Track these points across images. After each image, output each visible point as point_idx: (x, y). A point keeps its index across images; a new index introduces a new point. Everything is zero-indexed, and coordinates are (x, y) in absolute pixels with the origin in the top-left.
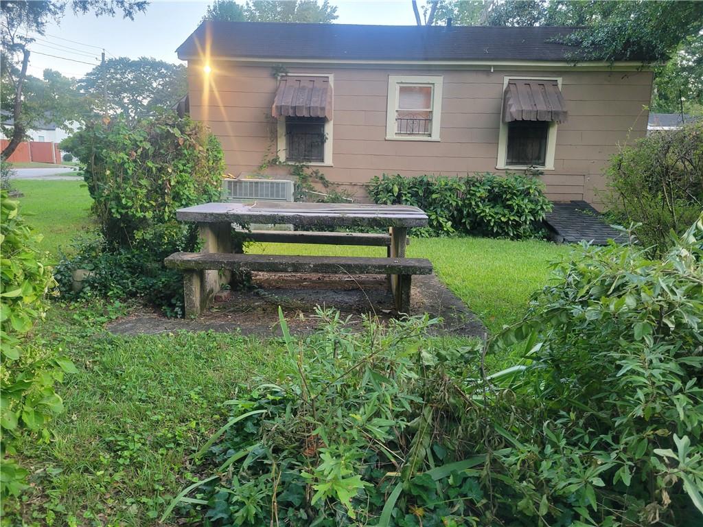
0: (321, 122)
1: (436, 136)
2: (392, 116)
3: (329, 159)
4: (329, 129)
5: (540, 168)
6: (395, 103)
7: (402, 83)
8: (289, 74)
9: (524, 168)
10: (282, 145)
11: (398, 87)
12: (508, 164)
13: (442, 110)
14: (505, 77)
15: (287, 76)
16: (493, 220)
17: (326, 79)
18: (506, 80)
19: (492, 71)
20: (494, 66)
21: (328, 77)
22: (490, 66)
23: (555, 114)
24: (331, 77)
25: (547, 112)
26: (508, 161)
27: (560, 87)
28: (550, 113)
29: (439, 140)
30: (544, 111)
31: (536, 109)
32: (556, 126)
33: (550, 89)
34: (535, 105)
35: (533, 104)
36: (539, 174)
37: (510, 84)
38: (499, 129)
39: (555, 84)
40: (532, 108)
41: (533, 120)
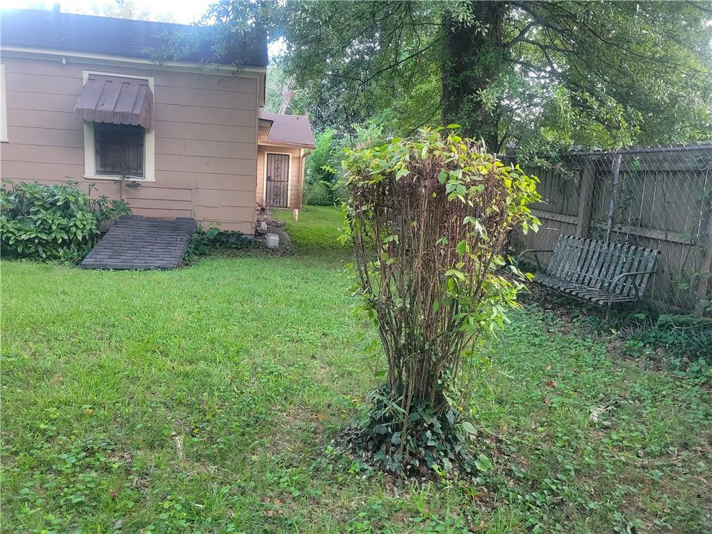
1: (3, 135)
5: (138, 180)
9: (117, 178)
13: (7, 104)
14: (83, 71)
16: (13, 238)
18: (86, 74)
19: (64, 62)
20: (66, 57)
22: (62, 57)
23: (123, 115)
25: (114, 113)
26: (100, 169)
27: (152, 88)
28: (118, 115)
29: (7, 141)
30: (110, 112)
31: (100, 108)
32: (154, 131)
33: (134, 89)
34: (103, 105)
35: (100, 103)
36: (135, 185)
37: (89, 79)
38: (83, 130)
39: (145, 84)
40: (96, 108)
41: (97, 121)
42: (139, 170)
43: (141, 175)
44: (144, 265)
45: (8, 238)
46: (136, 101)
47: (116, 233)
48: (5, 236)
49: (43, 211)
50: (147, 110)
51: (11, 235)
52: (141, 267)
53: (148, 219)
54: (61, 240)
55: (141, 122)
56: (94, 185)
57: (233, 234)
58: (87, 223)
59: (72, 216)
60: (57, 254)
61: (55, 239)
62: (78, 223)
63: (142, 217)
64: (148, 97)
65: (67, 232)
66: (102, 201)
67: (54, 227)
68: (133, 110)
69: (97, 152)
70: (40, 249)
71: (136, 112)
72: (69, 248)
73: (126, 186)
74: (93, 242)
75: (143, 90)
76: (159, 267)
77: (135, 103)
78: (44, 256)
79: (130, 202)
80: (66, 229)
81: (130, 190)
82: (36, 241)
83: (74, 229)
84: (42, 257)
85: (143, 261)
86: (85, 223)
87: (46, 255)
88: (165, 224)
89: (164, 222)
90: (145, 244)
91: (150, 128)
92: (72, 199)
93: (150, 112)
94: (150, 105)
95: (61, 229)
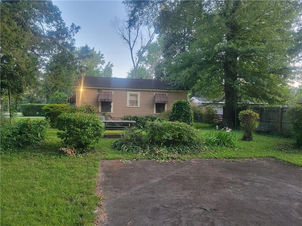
0: (110, 102)
1: (139, 106)
2: (128, 101)
3: (112, 111)
4: (112, 104)
6: (129, 98)
10: (100, 108)
11: (129, 94)
13: (140, 100)
15: (102, 91)
17: (111, 92)
18: (155, 93)
20: (152, 90)
23: (166, 102)
24: (113, 92)
27: (167, 95)
41: (156, 103)
77: (166, 99)
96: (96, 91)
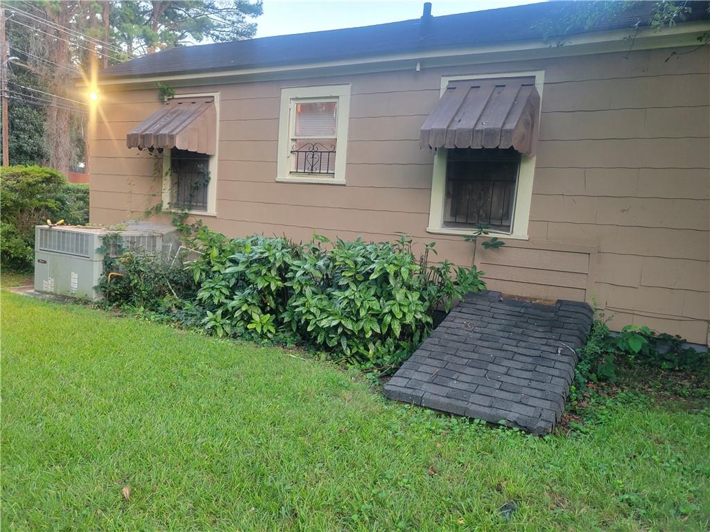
0: (204, 158)
1: (340, 177)
2: (285, 146)
3: (212, 208)
4: (213, 167)
5: (501, 235)
6: (289, 128)
7: (297, 99)
8: (176, 96)
9: (470, 232)
11: (293, 105)
12: (447, 224)
13: (349, 136)
14: (442, 78)
15: (173, 98)
17: (210, 100)
18: (444, 82)
19: (418, 69)
20: (422, 61)
21: (213, 97)
22: (415, 62)
24: (217, 96)
25: (474, 132)
26: (449, 219)
27: (540, 89)
28: (479, 135)
29: (344, 183)
30: (469, 131)
31: (455, 127)
32: (535, 158)
33: (509, 93)
34: (460, 121)
35: (457, 119)
36: (496, 245)
37: (448, 88)
38: (433, 164)
39: (529, 83)
40: (448, 127)
41: (447, 147)
42: (504, 219)
43: (507, 228)
44: (487, 411)
45: (307, 322)
46: (511, 110)
47: (456, 323)
48: (304, 317)
49: (353, 287)
50: (527, 123)
51: (311, 317)
52: (481, 416)
53: (511, 301)
54: (370, 333)
55: (515, 143)
56: (433, 245)
57: (665, 339)
58: (409, 311)
59: (390, 296)
60: (365, 353)
61: (362, 331)
62: (396, 309)
63: (501, 294)
64: (532, 104)
65: (380, 321)
66: (443, 268)
67: (363, 313)
68: (504, 124)
69: (448, 194)
70: (344, 343)
71: (509, 126)
72: (383, 344)
73: (483, 244)
74: (422, 332)
75: (526, 93)
76: (516, 424)
77: (509, 113)
78: (348, 353)
79: (484, 271)
80: (378, 316)
81: (488, 250)
82: (340, 330)
83: (388, 319)
84: (345, 355)
85: (487, 401)
86: (406, 310)
87: (351, 352)
88: (538, 312)
89: (537, 307)
90: (499, 353)
91: (529, 153)
92: (391, 269)
93: (533, 126)
94: (533, 116)
95: (373, 315)
96: (153, 97)
